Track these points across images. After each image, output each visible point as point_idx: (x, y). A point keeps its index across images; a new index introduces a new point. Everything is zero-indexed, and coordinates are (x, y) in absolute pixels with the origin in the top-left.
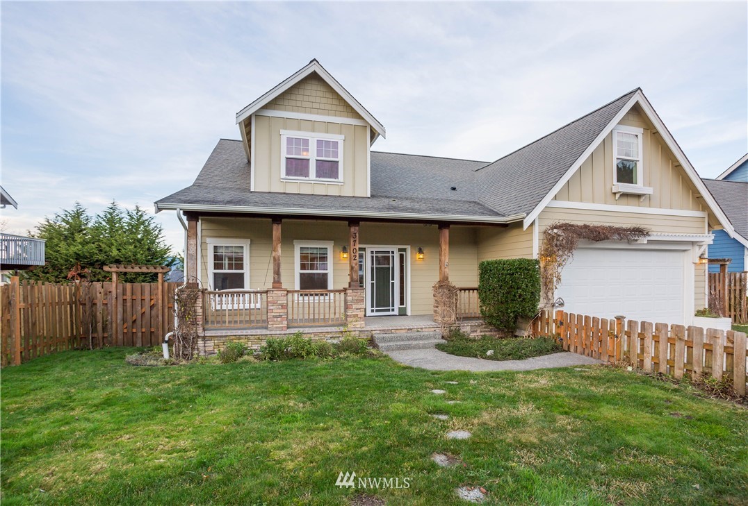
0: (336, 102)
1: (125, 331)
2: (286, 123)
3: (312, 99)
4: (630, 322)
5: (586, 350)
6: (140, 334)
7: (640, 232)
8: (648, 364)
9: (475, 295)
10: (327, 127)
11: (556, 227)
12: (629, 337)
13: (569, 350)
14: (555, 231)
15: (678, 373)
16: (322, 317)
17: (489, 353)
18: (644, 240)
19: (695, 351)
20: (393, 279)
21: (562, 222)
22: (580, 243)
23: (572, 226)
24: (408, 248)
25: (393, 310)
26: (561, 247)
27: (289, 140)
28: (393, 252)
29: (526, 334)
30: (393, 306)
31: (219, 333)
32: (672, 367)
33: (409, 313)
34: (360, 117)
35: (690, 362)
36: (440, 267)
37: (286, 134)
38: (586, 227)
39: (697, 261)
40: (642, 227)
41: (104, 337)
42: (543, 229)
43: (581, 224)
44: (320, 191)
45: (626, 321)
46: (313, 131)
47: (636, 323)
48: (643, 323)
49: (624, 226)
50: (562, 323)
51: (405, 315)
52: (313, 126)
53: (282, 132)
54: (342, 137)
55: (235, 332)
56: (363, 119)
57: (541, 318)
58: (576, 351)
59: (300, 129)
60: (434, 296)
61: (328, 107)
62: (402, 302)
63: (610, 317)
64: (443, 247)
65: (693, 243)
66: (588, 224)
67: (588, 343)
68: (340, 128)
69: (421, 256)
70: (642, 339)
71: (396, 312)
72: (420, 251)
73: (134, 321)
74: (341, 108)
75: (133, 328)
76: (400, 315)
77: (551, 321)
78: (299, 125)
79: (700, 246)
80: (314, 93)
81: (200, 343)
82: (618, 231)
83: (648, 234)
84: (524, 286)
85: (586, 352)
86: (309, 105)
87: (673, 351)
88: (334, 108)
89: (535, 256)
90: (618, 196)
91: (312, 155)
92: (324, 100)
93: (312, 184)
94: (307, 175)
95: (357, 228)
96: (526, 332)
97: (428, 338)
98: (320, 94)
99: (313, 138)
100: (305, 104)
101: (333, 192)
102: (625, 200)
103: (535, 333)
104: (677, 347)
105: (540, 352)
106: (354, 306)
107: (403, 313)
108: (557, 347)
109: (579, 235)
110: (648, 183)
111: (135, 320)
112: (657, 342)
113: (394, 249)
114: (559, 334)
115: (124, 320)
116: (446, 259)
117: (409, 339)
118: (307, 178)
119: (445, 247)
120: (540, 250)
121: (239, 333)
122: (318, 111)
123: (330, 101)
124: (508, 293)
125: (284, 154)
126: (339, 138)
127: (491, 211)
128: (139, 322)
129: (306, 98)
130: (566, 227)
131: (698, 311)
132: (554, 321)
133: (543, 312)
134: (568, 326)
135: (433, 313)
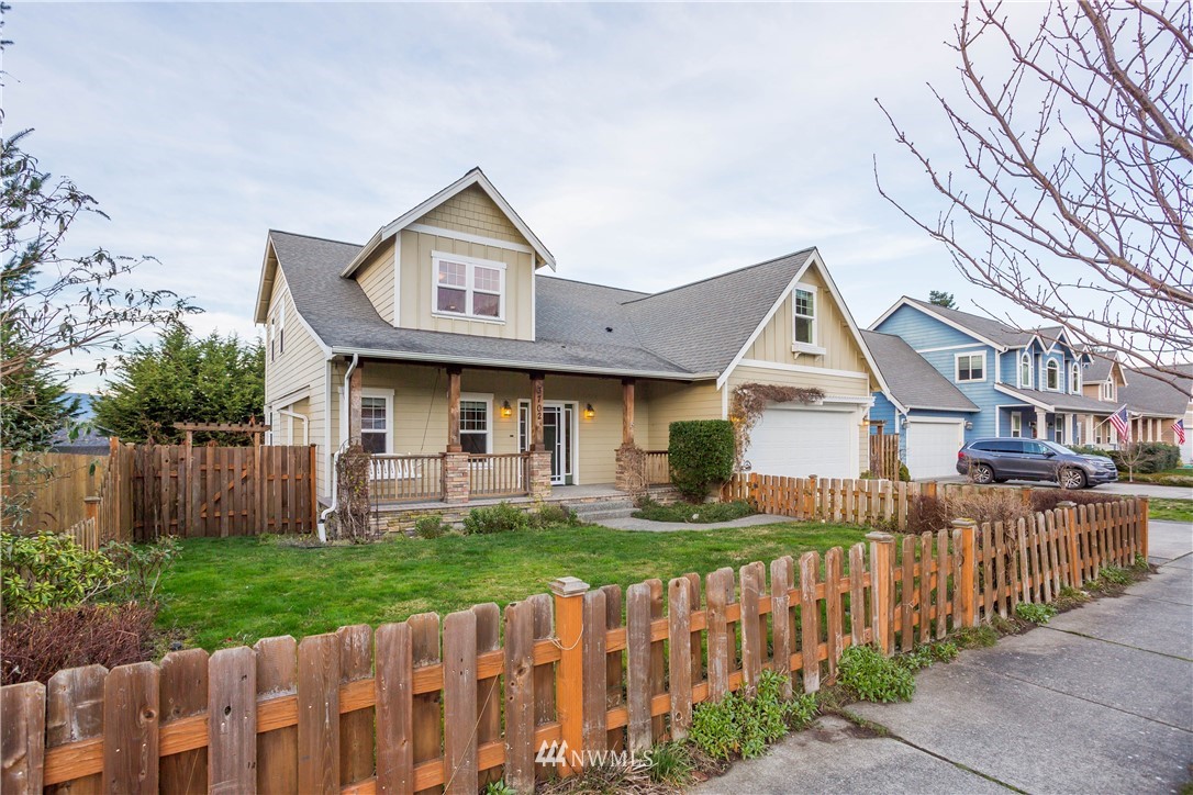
0: (497, 221)
1: (204, 515)
2: (438, 242)
3: (469, 215)
4: (822, 480)
5: (782, 510)
6: (226, 520)
7: (816, 393)
8: (838, 516)
9: (665, 458)
10: (487, 252)
11: (744, 387)
12: (821, 493)
13: (764, 513)
14: (745, 391)
15: (861, 520)
16: (480, 488)
17: (695, 516)
18: (820, 402)
19: (873, 501)
20: (559, 441)
21: (751, 382)
22: (768, 403)
23: (760, 386)
24: (576, 404)
25: (559, 479)
26: (751, 408)
27: (443, 265)
28: (559, 409)
29: (716, 500)
30: (559, 474)
31: (393, 508)
32: (856, 516)
33: (576, 481)
34: (525, 242)
35: (869, 510)
36: (625, 428)
37: (439, 257)
38: (772, 387)
39: (861, 423)
40: (818, 388)
41: (171, 525)
42: (733, 388)
43: (767, 384)
44: (478, 331)
45: (818, 479)
46: (470, 255)
47: (827, 480)
48: (833, 480)
49: (804, 387)
50: (756, 486)
51: (572, 484)
52: (470, 249)
53: (434, 253)
54: (504, 265)
55: (410, 507)
56: (529, 244)
57: (732, 482)
58: (772, 512)
59: (454, 252)
60: (618, 460)
61: (489, 227)
62: (568, 470)
63: (805, 477)
64: (629, 406)
65: (858, 405)
66: (773, 384)
67: (784, 503)
68: (502, 254)
69: (591, 414)
70: (833, 495)
71: (563, 482)
72: (590, 408)
73: (218, 501)
74: (502, 229)
75: (215, 511)
76: (567, 485)
77: (744, 484)
78: (453, 246)
79: (864, 408)
80: (471, 207)
81: (372, 520)
82: (799, 392)
83: (823, 396)
84: (721, 448)
85: (783, 511)
86: (466, 222)
87: (857, 502)
88: (495, 228)
89: (725, 418)
90: (797, 355)
91: (470, 288)
92: (483, 218)
93: (467, 322)
94: (464, 311)
95: (541, 381)
96: (715, 499)
97: (621, 507)
98: (479, 209)
99: (471, 264)
100: (461, 220)
101: (493, 333)
102: (802, 359)
103: (726, 498)
104: (860, 499)
105: (741, 514)
106: (541, 473)
107: (569, 482)
108: (752, 509)
109: (767, 395)
110: (821, 343)
111: (219, 499)
112: (845, 495)
113: (560, 404)
114: (753, 497)
115: (203, 500)
116: (631, 418)
117: (602, 508)
118: (463, 314)
119: (631, 406)
120: (729, 411)
121: (415, 507)
122: (476, 230)
123: (490, 219)
124: (705, 456)
125: (436, 283)
126: (500, 266)
127: (670, 364)
128: (225, 502)
129: (462, 213)
130: (755, 388)
131: (862, 474)
132: (747, 484)
133: (735, 476)
134: (764, 489)
135: (614, 480)
